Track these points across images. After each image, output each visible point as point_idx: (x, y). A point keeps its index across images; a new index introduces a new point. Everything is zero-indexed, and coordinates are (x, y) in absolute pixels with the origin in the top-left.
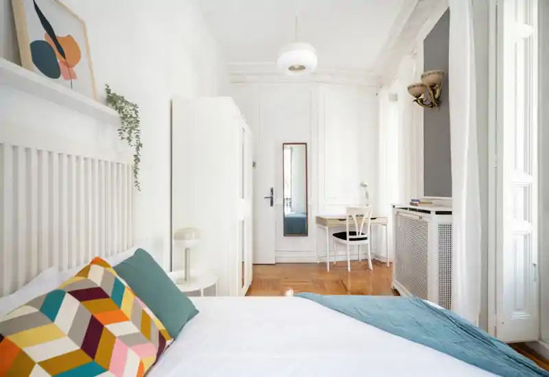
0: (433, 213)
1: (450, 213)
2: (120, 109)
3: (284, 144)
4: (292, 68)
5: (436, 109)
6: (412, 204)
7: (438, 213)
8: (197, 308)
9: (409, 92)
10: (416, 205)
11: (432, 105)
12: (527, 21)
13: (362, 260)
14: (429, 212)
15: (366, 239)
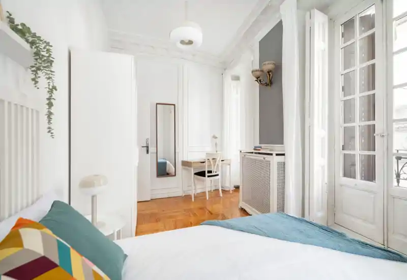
0: (274, 155)
1: (283, 155)
2: (32, 44)
3: (157, 104)
4: (182, 42)
5: (269, 87)
6: (255, 149)
7: (277, 155)
8: (125, 253)
9: (253, 75)
10: (259, 150)
11: (267, 85)
12: (324, 41)
13: (214, 190)
14: (271, 154)
15: (217, 175)
